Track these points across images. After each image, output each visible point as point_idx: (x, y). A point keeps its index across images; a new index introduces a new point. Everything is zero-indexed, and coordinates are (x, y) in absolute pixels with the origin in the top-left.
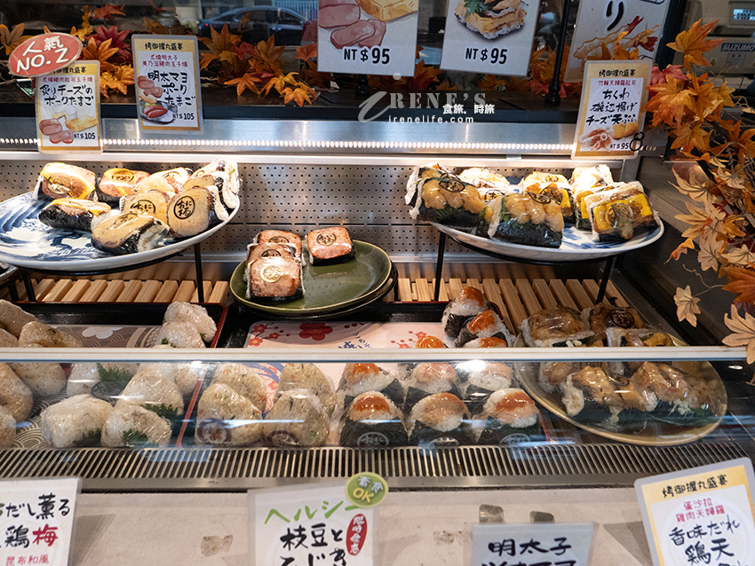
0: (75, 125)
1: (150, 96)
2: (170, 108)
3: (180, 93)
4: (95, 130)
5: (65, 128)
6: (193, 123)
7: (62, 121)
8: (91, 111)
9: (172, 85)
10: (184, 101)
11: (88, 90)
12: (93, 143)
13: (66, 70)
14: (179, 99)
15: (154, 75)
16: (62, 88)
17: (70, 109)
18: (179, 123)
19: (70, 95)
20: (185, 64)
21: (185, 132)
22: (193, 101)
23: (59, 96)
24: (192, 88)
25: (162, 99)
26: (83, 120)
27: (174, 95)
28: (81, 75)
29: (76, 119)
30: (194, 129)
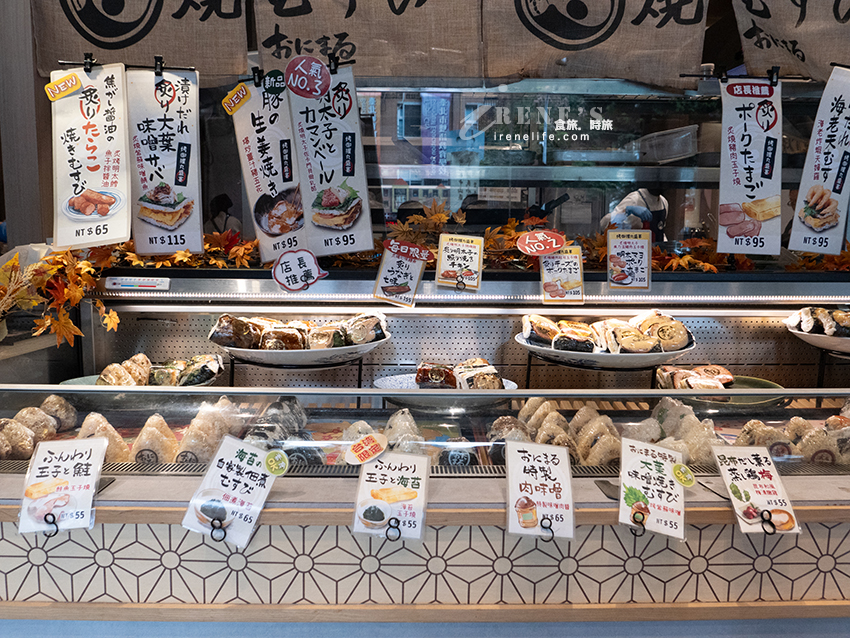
0: (566, 285)
1: (618, 267)
2: (630, 274)
3: (637, 265)
4: (579, 289)
5: (560, 288)
6: (645, 284)
7: (558, 283)
8: (578, 276)
9: (633, 260)
10: (640, 270)
11: (575, 264)
12: (579, 297)
13: (559, 252)
14: (637, 269)
15: (621, 254)
16: (557, 263)
17: (563, 276)
18: (636, 284)
19: (563, 267)
20: (642, 247)
21: (638, 290)
22: (646, 270)
23: (556, 267)
24: (646, 261)
25: (625, 269)
26: (572, 283)
27: (634, 266)
28: (569, 255)
29: (567, 282)
30: (644, 288)
